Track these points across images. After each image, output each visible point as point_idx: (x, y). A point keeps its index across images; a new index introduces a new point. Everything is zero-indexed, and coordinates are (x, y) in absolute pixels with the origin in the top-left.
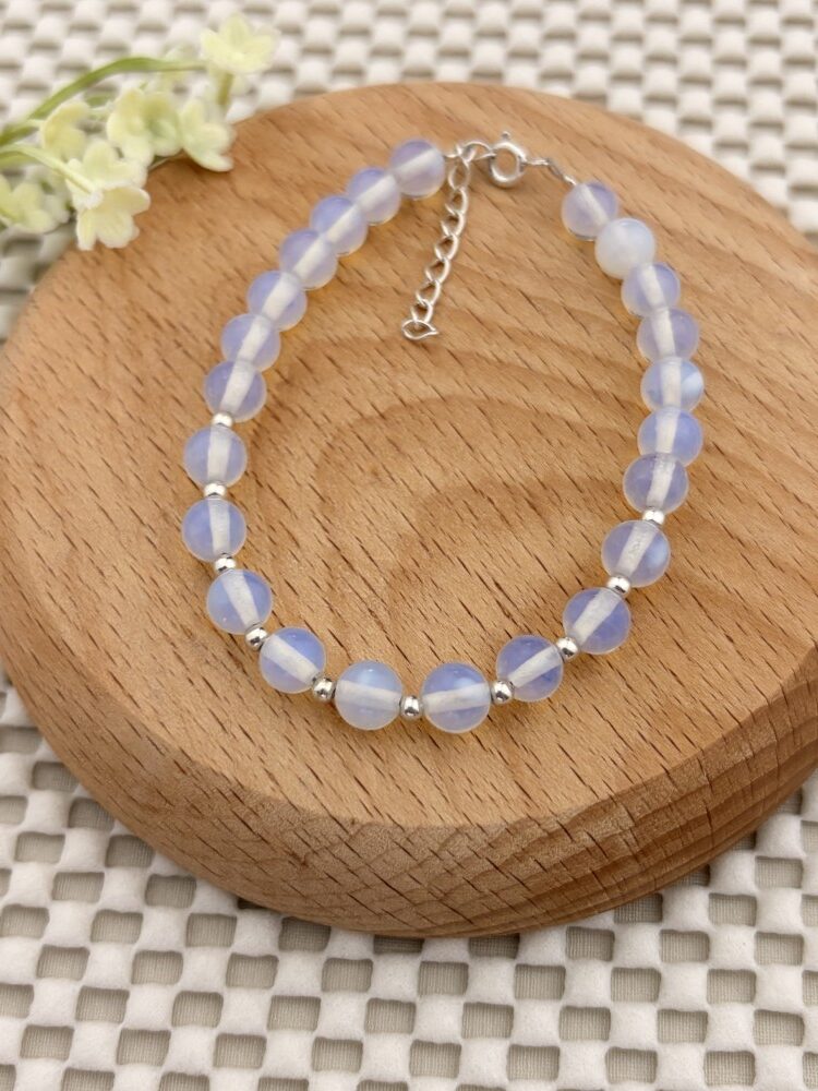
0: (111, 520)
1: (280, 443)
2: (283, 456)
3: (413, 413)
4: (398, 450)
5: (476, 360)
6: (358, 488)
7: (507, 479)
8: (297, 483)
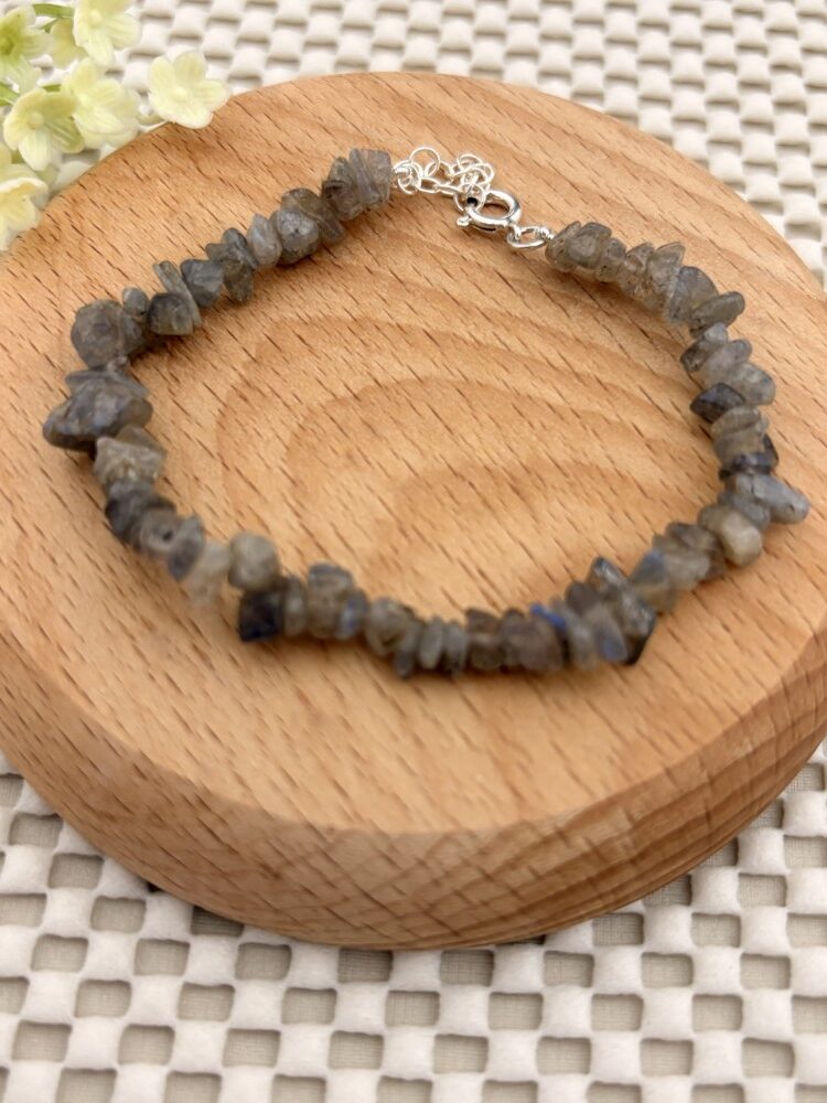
0: (65, 505)
1: (247, 424)
2: (251, 437)
3: (389, 393)
4: (373, 431)
5: (453, 341)
6: (333, 472)
7: (488, 462)
8: (268, 467)
